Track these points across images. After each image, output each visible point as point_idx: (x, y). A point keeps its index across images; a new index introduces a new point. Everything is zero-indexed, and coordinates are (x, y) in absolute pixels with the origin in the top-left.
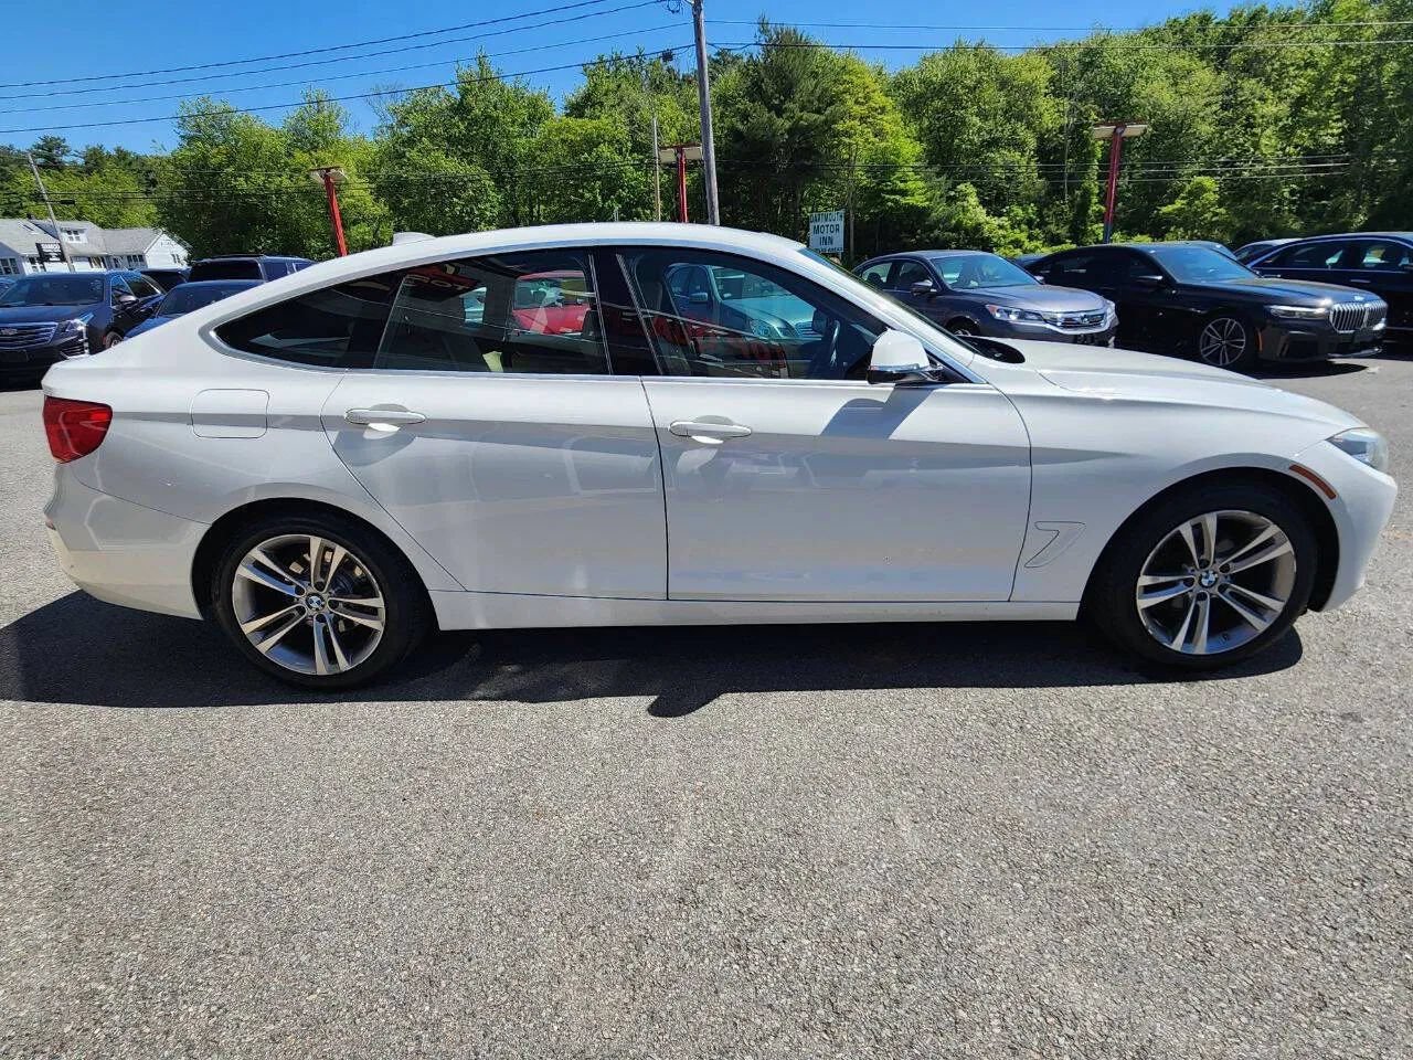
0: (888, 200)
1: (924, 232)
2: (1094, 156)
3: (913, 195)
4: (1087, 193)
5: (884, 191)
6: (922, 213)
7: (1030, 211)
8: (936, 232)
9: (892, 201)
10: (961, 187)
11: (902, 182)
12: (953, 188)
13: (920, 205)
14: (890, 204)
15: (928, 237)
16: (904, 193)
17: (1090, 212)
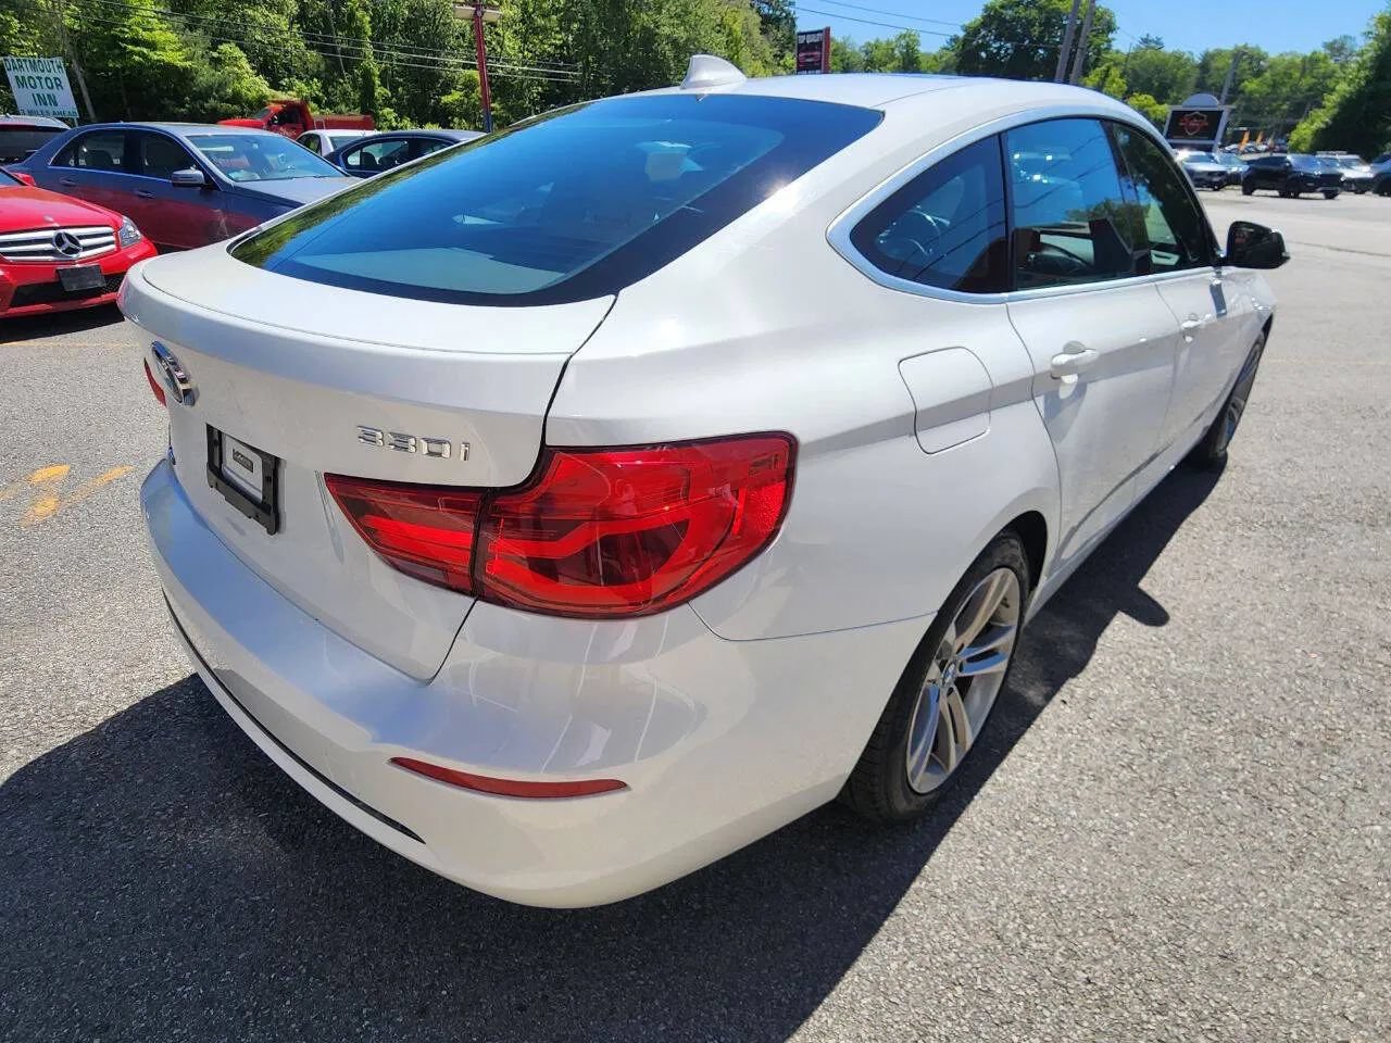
0: (132, 53)
1: (194, 99)
2: (366, 33)
3: (164, 49)
4: (367, 74)
5: (124, 40)
6: (184, 76)
7: (315, 87)
8: (212, 102)
9: (139, 54)
10: (224, 47)
11: (144, 30)
12: (214, 48)
13: (179, 64)
14: (137, 58)
15: (202, 107)
16: (152, 46)
17: (376, 94)
